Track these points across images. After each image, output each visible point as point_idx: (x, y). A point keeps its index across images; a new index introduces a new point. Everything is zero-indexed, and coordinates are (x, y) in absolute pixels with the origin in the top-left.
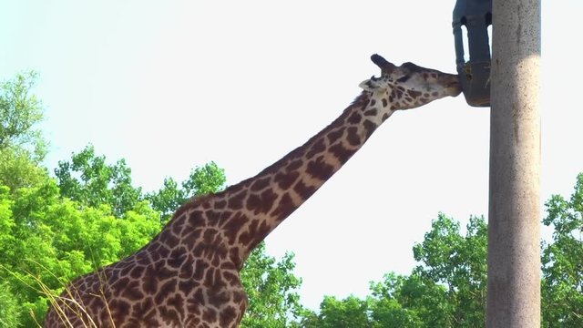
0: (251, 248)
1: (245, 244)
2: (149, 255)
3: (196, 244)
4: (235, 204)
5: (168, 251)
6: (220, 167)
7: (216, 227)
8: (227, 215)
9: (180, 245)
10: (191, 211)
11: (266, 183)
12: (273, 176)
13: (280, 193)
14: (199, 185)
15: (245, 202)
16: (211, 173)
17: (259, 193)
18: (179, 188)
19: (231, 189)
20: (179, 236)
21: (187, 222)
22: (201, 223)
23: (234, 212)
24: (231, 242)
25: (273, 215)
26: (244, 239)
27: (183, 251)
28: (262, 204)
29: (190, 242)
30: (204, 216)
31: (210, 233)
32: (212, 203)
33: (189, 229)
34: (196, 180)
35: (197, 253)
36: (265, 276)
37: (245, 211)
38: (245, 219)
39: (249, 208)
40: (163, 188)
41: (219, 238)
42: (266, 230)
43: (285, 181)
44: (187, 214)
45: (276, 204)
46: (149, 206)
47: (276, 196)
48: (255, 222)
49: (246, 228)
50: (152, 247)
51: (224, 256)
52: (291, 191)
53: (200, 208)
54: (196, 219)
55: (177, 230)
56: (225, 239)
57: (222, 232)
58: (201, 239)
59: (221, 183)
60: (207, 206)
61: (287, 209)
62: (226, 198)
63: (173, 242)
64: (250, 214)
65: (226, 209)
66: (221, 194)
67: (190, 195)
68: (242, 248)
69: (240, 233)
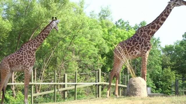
0: (152, 36)
1: (151, 35)
2: (133, 38)
3: (142, 36)
4: (149, 28)
5: (136, 37)
6: (145, 21)
7: (145, 32)
8: (147, 30)
9: (139, 36)
10: (141, 29)
11: (154, 23)
12: (155, 22)
13: (157, 25)
14: (142, 25)
15: (150, 27)
16: (144, 22)
17: (153, 25)
18: (138, 25)
19: (148, 25)
20: (138, 34)
21: (140, 32)
22: (143, 32)
23: (148, 30)
24: (148, 35)
25: (156, 29)
26: (151, 34)
27: (139, 37)
28: (153, 27)
29: (140, 35)
30: (143, 30)
31: (144, 33)
32: (144, 28)
33: (140, 33)
34: (141, 24)
35: (142, 37)
36: (154, 41)
37: (150, 29)
38: (150, 31)
39: (151, 28)
40: (135, 25)
41: (146, 34)
42: (154, 32)
43: (157, 23)
44: (140, 30)
45: (156, 27)
46: (133, 29)
47: (156, 26)
48: (152, 31)
49: (151, 32)
50: (133, 36)
51: (147, 38)
52: (159, 24)
53: (142, 29)
54: (142, 31)
55: (138, 33)
56: (147, 35)
57: (146, 33)
58: (142, 35)
59: (146, 24)
60: (143, 28)
61: (158, 28)
62: (147, 27)
63: (137, 35)
64: (151, 30)
65: (147, 29)
66: (146, 26)
67: (140, 27)
68: (150, 36)
69: (150, 33)
